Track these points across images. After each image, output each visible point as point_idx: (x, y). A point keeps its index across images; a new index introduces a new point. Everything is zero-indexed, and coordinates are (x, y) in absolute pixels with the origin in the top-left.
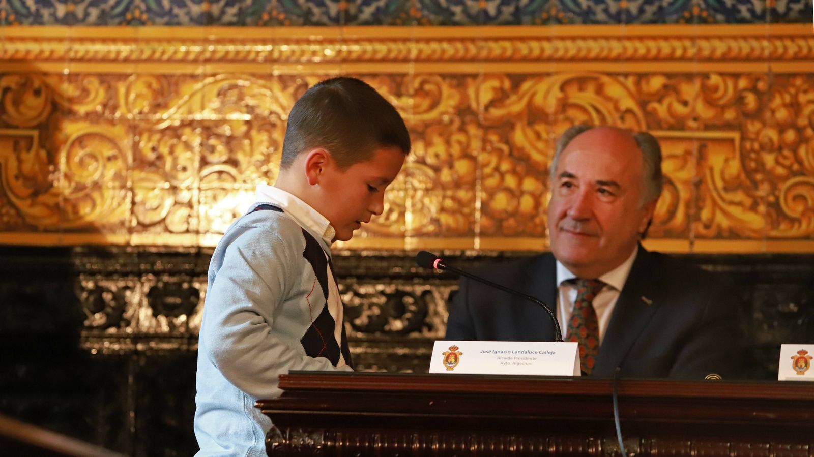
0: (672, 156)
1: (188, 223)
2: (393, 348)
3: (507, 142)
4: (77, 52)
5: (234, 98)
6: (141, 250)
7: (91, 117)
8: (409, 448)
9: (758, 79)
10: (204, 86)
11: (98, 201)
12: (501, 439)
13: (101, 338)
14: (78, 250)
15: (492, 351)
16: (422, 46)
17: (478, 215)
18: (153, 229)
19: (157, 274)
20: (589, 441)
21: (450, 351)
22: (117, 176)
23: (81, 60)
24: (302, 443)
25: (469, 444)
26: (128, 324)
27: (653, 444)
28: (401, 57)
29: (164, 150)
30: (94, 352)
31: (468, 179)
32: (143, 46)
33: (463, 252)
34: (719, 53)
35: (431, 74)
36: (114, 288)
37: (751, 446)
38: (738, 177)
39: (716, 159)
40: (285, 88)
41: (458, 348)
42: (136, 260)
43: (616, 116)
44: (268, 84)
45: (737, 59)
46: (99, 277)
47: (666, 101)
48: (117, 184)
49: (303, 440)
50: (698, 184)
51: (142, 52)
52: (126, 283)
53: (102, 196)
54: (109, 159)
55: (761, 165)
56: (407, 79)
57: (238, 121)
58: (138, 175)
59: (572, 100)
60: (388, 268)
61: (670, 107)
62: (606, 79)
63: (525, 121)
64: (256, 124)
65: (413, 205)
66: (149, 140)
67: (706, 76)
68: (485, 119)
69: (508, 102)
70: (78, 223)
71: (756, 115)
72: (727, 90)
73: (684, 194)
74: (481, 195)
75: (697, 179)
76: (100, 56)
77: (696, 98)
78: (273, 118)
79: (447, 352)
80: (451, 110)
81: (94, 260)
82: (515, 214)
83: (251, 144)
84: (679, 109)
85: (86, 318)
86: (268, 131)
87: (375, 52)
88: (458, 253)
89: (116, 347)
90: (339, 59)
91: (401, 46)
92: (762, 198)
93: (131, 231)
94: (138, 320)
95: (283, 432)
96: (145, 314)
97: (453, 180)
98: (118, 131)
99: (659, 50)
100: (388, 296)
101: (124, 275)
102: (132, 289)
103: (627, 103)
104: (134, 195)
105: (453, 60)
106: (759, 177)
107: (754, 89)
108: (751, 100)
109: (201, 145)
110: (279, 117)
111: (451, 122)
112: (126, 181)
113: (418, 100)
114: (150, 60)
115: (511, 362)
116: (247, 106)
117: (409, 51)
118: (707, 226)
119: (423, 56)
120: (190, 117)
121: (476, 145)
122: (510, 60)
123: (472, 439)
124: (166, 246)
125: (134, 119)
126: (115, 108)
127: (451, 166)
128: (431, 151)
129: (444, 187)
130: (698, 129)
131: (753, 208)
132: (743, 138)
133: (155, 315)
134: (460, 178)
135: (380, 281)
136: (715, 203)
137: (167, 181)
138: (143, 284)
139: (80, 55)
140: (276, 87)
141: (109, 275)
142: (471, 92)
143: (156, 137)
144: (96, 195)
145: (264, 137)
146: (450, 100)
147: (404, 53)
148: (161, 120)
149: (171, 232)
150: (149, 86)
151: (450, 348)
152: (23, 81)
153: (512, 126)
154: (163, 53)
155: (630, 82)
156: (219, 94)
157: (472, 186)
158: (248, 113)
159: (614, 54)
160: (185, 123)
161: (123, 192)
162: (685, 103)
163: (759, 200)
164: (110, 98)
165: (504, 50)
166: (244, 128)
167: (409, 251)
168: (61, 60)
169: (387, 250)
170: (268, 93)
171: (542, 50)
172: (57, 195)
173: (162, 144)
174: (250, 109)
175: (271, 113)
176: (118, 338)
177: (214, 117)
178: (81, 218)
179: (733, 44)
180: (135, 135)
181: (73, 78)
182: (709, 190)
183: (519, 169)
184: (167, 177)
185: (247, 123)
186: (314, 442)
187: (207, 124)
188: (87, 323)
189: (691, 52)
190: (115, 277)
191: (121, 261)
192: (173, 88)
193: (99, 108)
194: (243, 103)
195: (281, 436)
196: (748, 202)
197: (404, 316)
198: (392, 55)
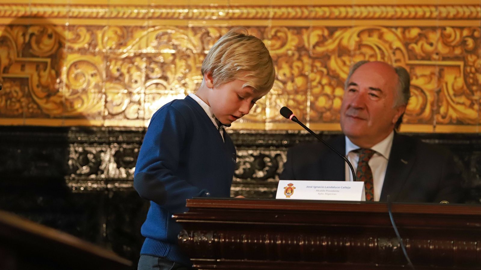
0: (423, 76)
1: (138, 113)
2: (258, 187)
3: (326, 67)
4: (73, 12)
5: (165, 40)
6: (110, 129)
7: (82, 51)
8: (263, 243)
9: (474, 30)
10: (148, 33)
11: (85, 100)
12: (318, 238)
13: (86, 180)
14: (74, 129)
15: (313, 187)
16: (276, 10)
17: (308, 110)
18: (117, 117)
19: (119, 143)
20: (370, 239)
21: (288, 187)
22: (97, 86)
23: (76, 17)
24: (200, 239)
25: (299, 241)
26: (102, 172)
27: (408, 241)
28: (264, 16)
29: (124, 71)
30: (82, 189)
31: (303, 88)
32: (112, 9)
33: (299, 131)
34: (451, 15)
35: (282, 27)
36: (94, 152)
37: (466, 243)
38: (462, 88)
39: (449, 78)
40: (195, 34)
41: (293, 185)
42: (107, 135)
43: (391, 51)
44: (185, 32)
45: (462, 19)
46: (85, 145)
47: (420, 44)
48: (97, 90)
49: (201, 238)
50: (439, 92)
51: (112, 13)
52: (101, 149)
53: (88, 97)
54: (92, 75)
55: (476, 81)
56: (267, 30)
57: (168, 54)
58: (109, 85)
59: (365, 43)
60: (255, 141)
61: (422, 46)
62: (384, 30)
63: (337, 55)
64: (178, 56)
65: (270, 104)
66: (115, 64)
67: (444, 28)
68: (313, 54)
69: (326, 43)
70: (74, 113)
71: (473, 51)
72: (456, 37)
73: (430, 98)
74: (310, 98)
75: (437, 89)
76: (87, 15)
77: (437, 42)
78: (188, 52)
79: (287, 187)
80: (293, 48)
81: (82, 135)
82: (330, 109)
83: (175, 67)
84: (428, 48)
85: (78, 169)
86: (185, 59)
87: (249, 13)
88: (296, 132)
89: (95, 186)
90: (227, 17)
91: (264, 10)
92: (476, 100)
93: (104, 118)
94: (108, 170)
95: (189, 233)
96: (112, 166)
97: (294, 89)
98: (97, 59)
99: (416, 13)
100: (256, 157)
101: (100, 144)
102: (105, 152)
103: (397, 44)
104: (106, 97)
105: (294, 18)
106: (475, 88)
107: (472, 36)
108: (470, 43)
109: (146, 67)
110: (192, 52)
111: (293, 55)
112: (102, 89)
113: (274, 42)
114: (116, 18)
115: (324, 193)
116: (173, 45)
117: (269, 13)
118: (444, 117)
119: (277, 16)
120: (140, 51)
121: (307, 69)
122: (328, 18)
123: (301, 238)
124: (125, 127)
125: (107, 52)
126: (95, 46)
127: (293, 81)
128: (281, 72)
129: (289, 93)
130: (439, 60)
131: (471, 106)
132: (465, 65)
133: (118, 167)
134: (298, 88)
135: (250, 148)
136: (448, 103)
137: (126, 89)
138: (111, 149)
139: (75, 14)
140: (190, 33)
141: (91, 144)
142: (305, 37)
143: (120, 63)
144: (84, 97)
145: (183, 63)
146: (292, 42)
147: (266, 14)
148: (123, 53)
149: (128, 119)
150: (116, 33)
151: (288, 185)
152: (42, 29)
153: (329, 58)
154: (124, 13)
155: (399, 32)
156: (157, 38)
157: (305, 93)
158: (174, 49)
159: (389, 15)
160: (137, 55)
161: (100, 95)
162: (431, 44)
163: (474, 102)
164: (93, 40)
165: (325, 12)
166: (171, 58)
167: (267, 131)
168: (64, 17)
169: (254, 130)
170: (186, 37)
171: (347, 13)
172: (61, 97)
173: (123, 67)
174: (175, 47)
175: (187, 49)
176: (96, 181)
177: (153, 51)
178: (75, 110)
179: (460, 9)
180: (107, 62)
181: (71, 28)
182: (445, 96)
183: (333, 83)
184: (126, 87)
185: (173, 55)
186: (207, 239)
187: (149, 55)
188: (78, 172)
189: (435, 14)
190: (95, 145)
191: (99, 135)
192: (130, 34)
193: (86, 46)
194: (171, 43)
195: (188, 235)
196: (468, 103)
197: (264, 169)
198: (259, 15)
